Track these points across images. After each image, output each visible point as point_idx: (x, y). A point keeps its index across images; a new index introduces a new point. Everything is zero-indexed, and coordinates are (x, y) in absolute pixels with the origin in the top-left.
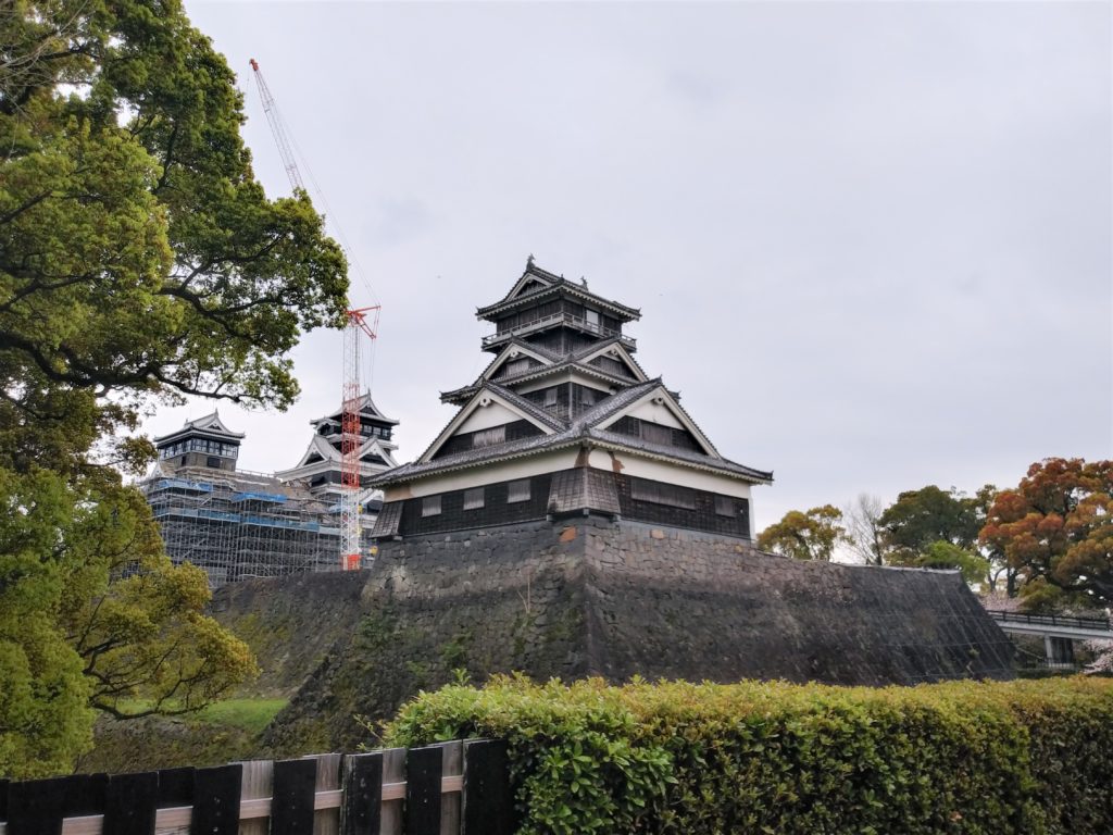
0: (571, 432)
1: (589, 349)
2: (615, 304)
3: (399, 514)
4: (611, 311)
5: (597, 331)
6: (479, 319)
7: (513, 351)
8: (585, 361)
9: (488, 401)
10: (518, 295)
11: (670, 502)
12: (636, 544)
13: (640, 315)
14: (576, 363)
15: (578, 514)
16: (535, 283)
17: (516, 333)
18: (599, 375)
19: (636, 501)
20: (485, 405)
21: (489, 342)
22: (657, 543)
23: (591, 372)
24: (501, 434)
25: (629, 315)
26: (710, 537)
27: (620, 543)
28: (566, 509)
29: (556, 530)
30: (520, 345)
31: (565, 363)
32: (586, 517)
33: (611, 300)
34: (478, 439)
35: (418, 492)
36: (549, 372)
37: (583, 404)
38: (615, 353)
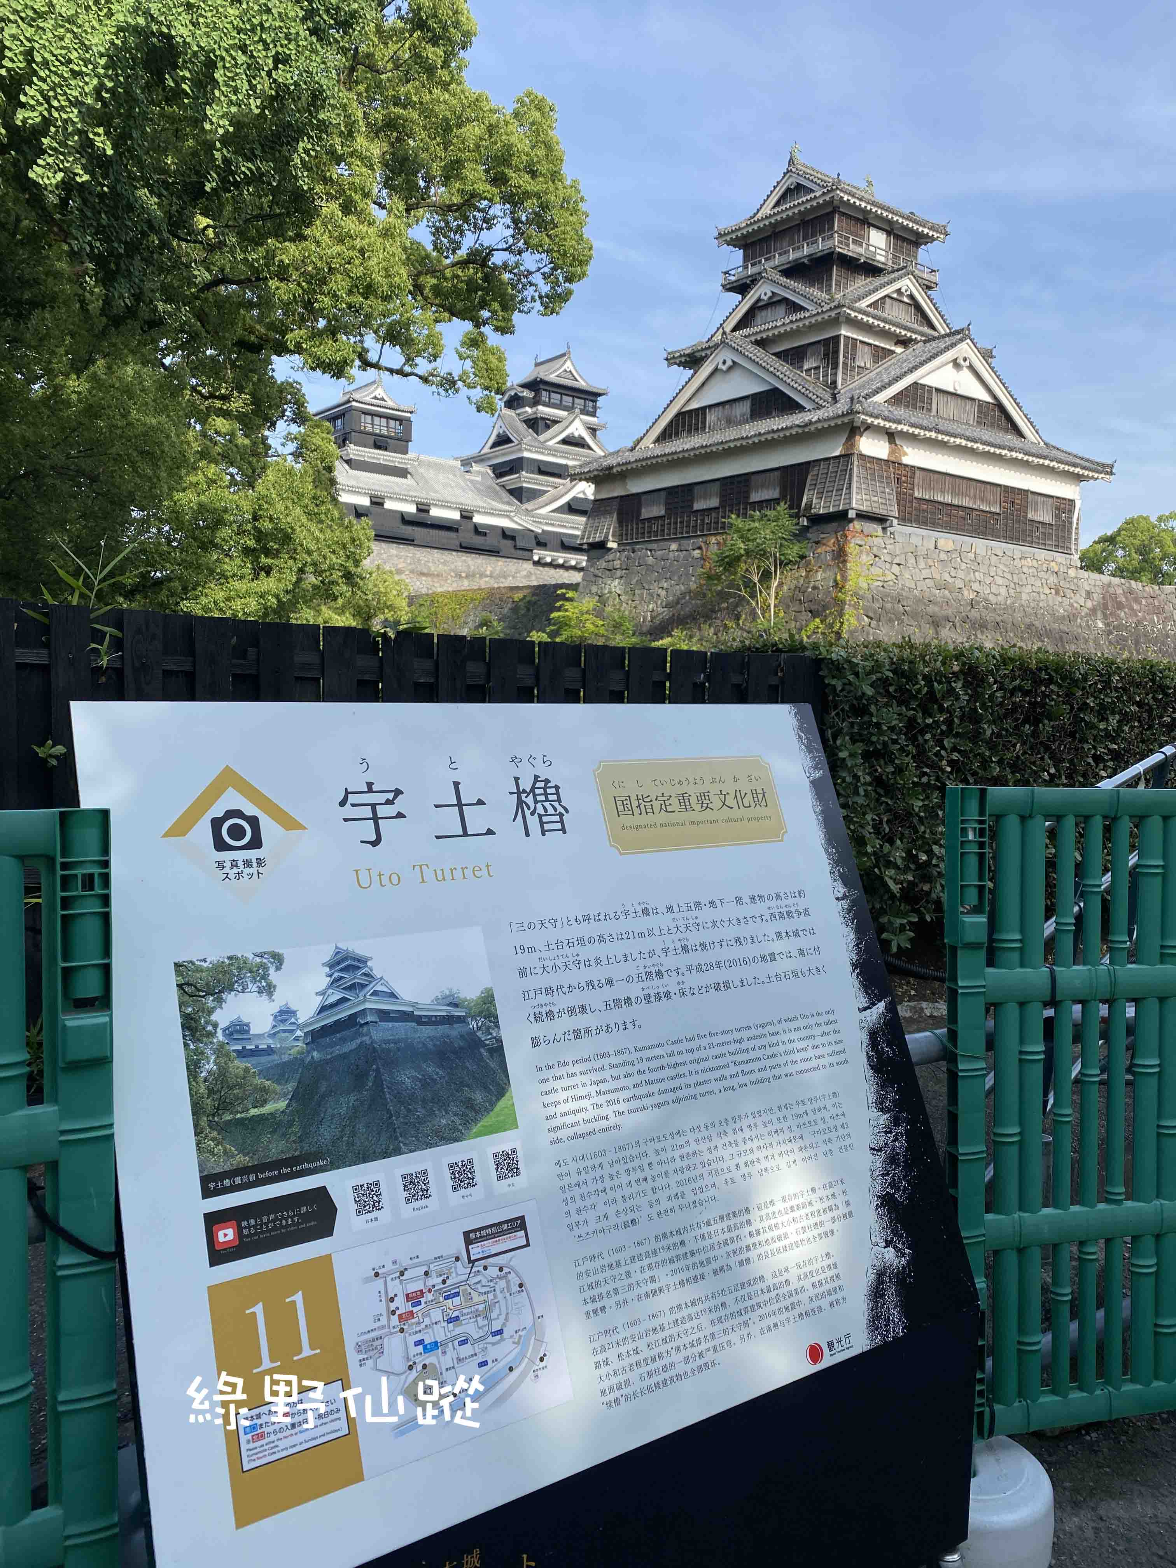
0: (838, 405)
1: (871, 286)
2: (913, 216)
3: (616, 514)
4: (905, 228)
5: (883, 259)
6: (719, 246)
7: (765, 290)
8: (863, 304)
9: (729, 363)
10: (774, 207)
11: (966, 502)
12: (915, 556)
13: (947, 234)
14: (850, 308)
15: (842, 516)
16: (799, 187)
17: (769, 265)
18: (882, 325)
19: (920, 500)
20: (724, 368)
21: (733, 278)
22: (943, 556)
23: (871, 320)
24: (745, 408)
25: (931, 233)
26: (1017, 550)
27: (893, 555)
28: (826, 511)
29: (813, 537)
30: (775, 281)
31: (836, 308)
32: (852, 520)
33: (906, 211)
34: (713, 415)
35: (636, 487)
36: (813, 320)
37: (858, 366)
38: (906, 291)
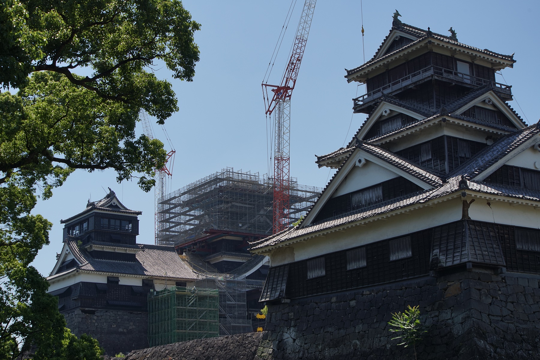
0: (448, 186)
1: (462, 101)
2: (487, 52)
3: (285, 278)
4: (482, 59)
5: (469, 82)
6: (349, 81)
7: (385, 109)
8: (459, 112)
9: (363, 161)
10: (386, 53)
12: (525, 295)
13: (514, 61)
14: (449, 116)
15: (462, 268)
16: (402, 38)
17: (386, 92)
18: (474, 126)
19: (522, 251)
20: (360, 165)
21: (361, 103)
23: (465, 124)
24: (379, 192)
25: (502, 62)
27: (507, 296)
28: (449, 264)
29: (441, 285)
30: (391, 103)
32: (470, 270)
34: (355, 199)
35: (300, 256)
36: (422, 127)
37: (460, 157)
38: (489, 102)
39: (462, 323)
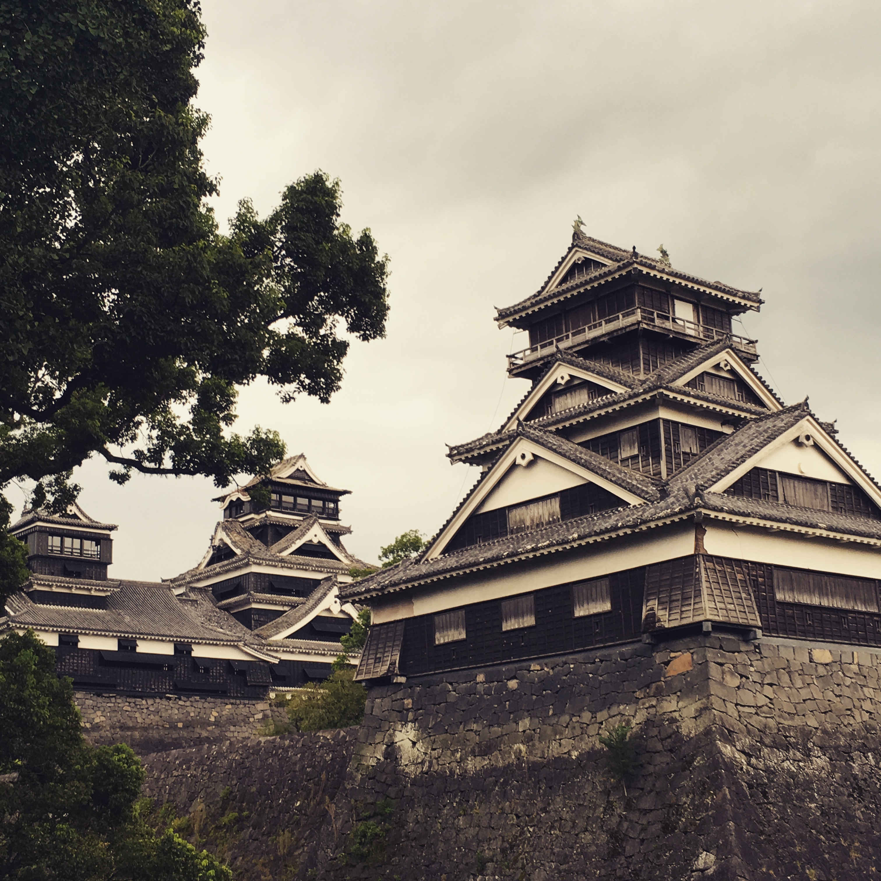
0: (671, 500)
1: (685, 365)
2: (720, 286)
3: (399, 642)
5: (693, 333)
6: (501, 327)
7: (561, 373)
8: (680, 383)
9: (529, 457)
10: (560, 284)
11: (838, 603)
12: (788, 673)
13: (761, 302)
14: (667, 388)
15: (694, 631)
17: (562, 345)
18: (705, 404)
19: (784, 604)
20: (524, 463)
21: (520, 362)
22: (822, 671)
23: (692, 401)
24: (555, 506)
25: (743, 302)
27: (763, 674)
28: (675, 623)
29: (658, 658)
30: (571, 363)
31: (651, 390)
32: (707, 634)
33: (711, 280)
34: (515, 516)
35: (426, 606)
36: (624, 405)
37: (683, 453)
38: (726, 365)
39: (695, 718)
